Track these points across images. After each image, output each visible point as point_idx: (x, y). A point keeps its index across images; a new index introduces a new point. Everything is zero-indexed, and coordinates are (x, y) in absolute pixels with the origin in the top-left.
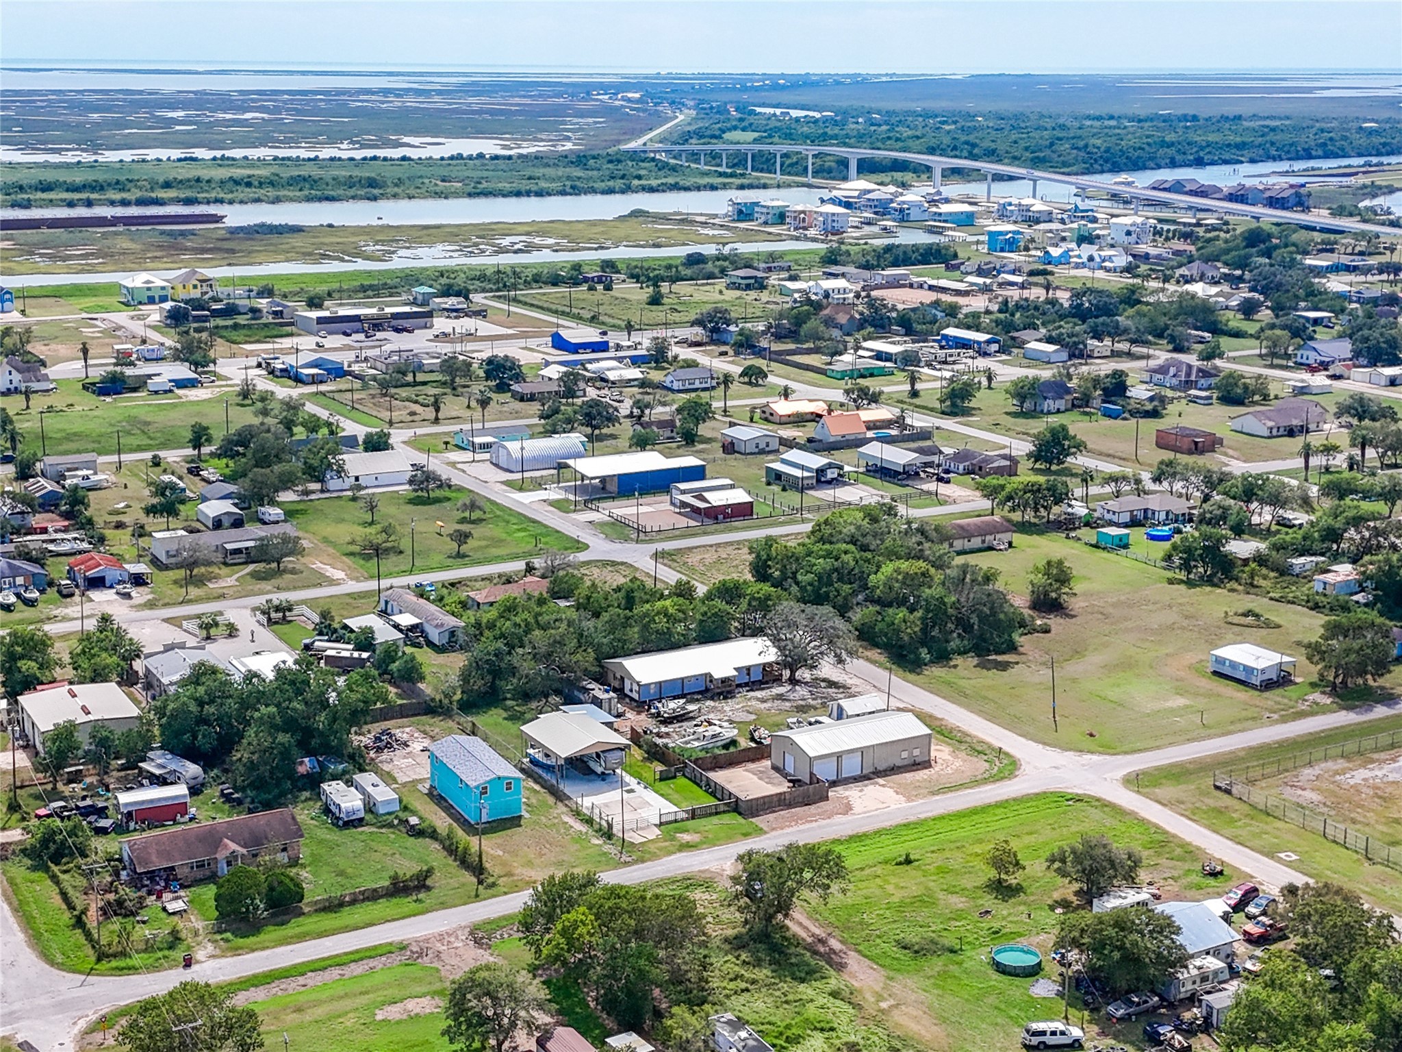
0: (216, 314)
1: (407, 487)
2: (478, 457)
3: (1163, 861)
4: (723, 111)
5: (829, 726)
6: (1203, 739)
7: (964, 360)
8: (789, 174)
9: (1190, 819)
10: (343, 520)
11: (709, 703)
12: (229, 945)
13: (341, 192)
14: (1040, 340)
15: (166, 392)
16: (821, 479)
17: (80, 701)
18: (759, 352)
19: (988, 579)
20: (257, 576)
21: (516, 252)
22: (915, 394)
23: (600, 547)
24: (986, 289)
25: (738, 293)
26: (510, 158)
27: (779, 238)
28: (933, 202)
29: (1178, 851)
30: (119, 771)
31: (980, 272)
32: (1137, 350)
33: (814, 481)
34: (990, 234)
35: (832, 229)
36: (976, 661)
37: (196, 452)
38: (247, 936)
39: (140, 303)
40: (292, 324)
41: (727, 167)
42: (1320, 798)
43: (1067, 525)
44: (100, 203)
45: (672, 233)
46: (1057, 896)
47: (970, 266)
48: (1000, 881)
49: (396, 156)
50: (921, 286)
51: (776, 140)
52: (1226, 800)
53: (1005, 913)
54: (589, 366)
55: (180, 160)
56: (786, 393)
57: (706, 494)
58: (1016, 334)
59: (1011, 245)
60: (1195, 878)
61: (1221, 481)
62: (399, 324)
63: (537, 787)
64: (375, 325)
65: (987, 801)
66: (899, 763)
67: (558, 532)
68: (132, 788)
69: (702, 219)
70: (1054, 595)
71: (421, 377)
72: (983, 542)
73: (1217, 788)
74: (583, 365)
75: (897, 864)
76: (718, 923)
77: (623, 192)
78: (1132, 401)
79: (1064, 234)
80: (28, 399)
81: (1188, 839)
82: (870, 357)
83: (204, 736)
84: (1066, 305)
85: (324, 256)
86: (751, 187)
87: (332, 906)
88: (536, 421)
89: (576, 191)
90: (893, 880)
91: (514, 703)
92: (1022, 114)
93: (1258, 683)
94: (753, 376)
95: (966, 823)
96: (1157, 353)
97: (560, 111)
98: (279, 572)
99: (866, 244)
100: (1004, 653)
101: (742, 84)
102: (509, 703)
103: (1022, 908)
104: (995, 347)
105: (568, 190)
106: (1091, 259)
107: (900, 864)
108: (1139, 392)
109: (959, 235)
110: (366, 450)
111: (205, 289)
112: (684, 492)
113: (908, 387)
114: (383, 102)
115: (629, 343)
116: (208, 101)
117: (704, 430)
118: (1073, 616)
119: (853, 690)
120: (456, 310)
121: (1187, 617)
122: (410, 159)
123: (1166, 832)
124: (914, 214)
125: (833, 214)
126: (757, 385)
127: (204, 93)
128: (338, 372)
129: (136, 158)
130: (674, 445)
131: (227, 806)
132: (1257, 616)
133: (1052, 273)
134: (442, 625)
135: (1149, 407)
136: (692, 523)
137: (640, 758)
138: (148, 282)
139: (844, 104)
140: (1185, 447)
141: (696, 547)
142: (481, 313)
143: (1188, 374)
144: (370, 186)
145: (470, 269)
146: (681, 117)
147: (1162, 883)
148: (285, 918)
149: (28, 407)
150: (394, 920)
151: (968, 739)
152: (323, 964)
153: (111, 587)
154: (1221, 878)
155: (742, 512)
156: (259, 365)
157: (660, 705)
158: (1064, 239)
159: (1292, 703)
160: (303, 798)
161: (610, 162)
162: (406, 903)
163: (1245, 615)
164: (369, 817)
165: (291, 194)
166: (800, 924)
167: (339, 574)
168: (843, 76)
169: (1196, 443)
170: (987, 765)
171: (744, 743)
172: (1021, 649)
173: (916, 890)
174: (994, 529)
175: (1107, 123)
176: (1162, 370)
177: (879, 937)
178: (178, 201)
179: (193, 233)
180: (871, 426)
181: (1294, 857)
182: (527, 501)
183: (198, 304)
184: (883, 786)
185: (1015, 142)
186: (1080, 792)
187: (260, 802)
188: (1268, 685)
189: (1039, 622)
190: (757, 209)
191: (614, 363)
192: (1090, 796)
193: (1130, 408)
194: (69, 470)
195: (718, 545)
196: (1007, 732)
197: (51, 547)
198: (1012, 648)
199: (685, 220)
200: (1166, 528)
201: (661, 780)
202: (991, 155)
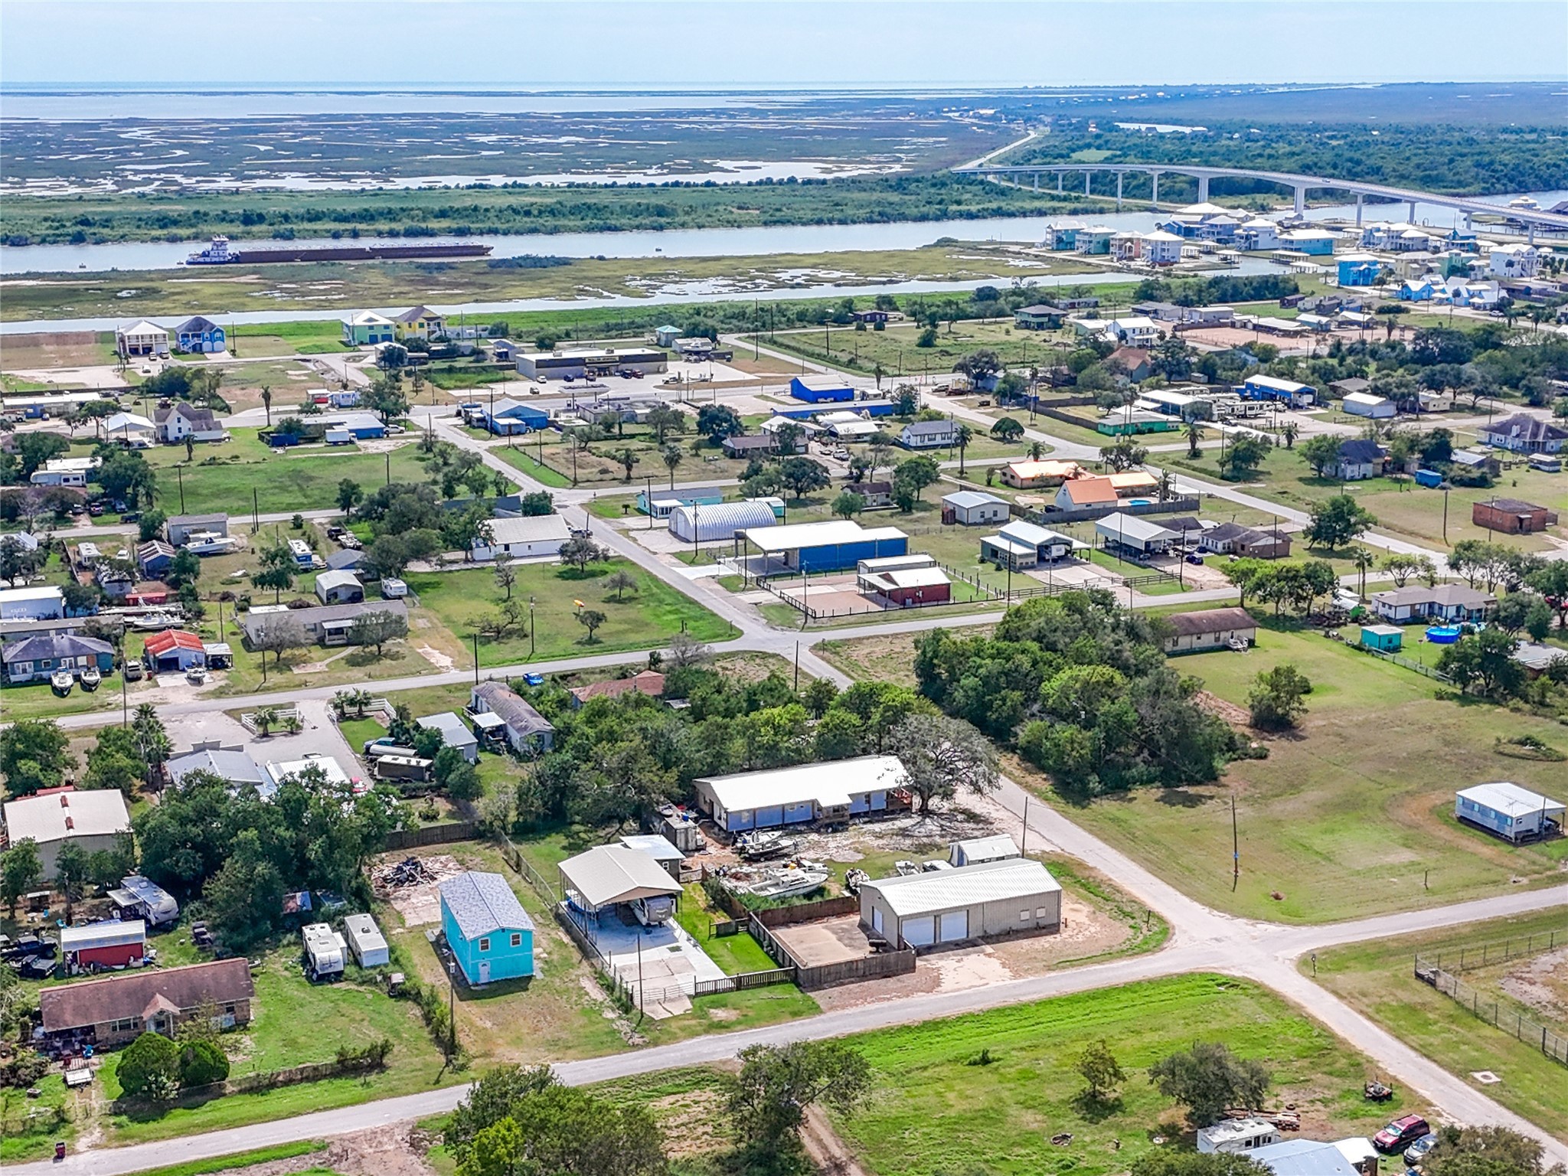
0: (435, 355)
1: (558, 558)
2: (656, 523)
3: (1318, 1077)
4: (1082, 127)
5: (947, 873)
6: (1420, 908)
7: (1268, 414)
8: (1134, 197)
9: (1370, 1018)
10: (477, 596)
11: (814, 837)
12: (121, 1131)
13: (624, 221)
14: (1364, 391)
15: (345, 443)
16: (1043, 556)
17: (67, 812)
18: (1024, 403)
19: (1186, 691)
20: (353, 662)
21: (792, 287)
22: (1195, 454)
23: (756, 635)
24: (1321, 330)
25: (1027, 333)
26: (824, 182)
27: (1099, 270)
28: (1287, 229)
29: (1342, 1063)
30: (94, 897)
31: (1320, 310)
32: (1483, 402)
33: (1035, 559)
34: (1342, 265)
35: (1163, 259)
36: (1160, 792)
37: (345, 513)
38: (147, 1121)
39: (362, 343)
40: (513, 367)
41: (1064, 188)
42: (1551, 996)
43: (1329, 621)
44: (367, 234)
45: (976, 265)
46: (1163, 1118)
47: (1309, 303)
48: (1094, 1095)
49: (700, 182)
50: (1244, 326)
51: (1130, 158)
52: (1427, 994)
53: (1087, 1139)
54: (820, 418)
55: (469, 187)
56: (1036, 452)
57: (893, 574)
58: (1337, 383)
59: (1367, 277)
60: (1353, 1103)
61: (1530, 570)
62: (628, 368)
63: (566, 939)
64: (600, 369)
65: (1114, 982)
66: (1016, 925)
67: (714, 615)
68: (96, 921)
69: (1016, 248)
70: (1280, 711)
71: (628, 429)
72: (1217, 639)
73: (1419, 976)
74: (814, 416)
75: (970, 1064)
76: (716, 1135)
77: (937, 219)
78: (1456, 466)
79: (1431, 265)
80: (190, 450)
81: (1360, 1047)
82: (1155, 410)
83: (187, 861)
84: (1409, 348)
85: (581, 292)
86: (1085, 212)
87: (259, 1087)
88: (735, 482)
89: (885, 218)
90: (960, 1085)
91: (582, 828)
92: (1428, 127)
93: (1512, 835)
94: (1007, 431)
95: (1078, 1011)
96: (1508, 407)
97: (900, 131)
98: (378, 657)
99: (1195, 276)
100: (1199, 783)
101: (1116, 99)
102: (576, 828)
103: (1113, 1134)
104: (1308, 399)
105: (876, 217)
106: (1457, 294)
107: (975, 1063)
108: (1467, 456)
109: (1310, 266)
110: (526, 514)
111: (432, 328)
112: (871, 570)
113: (1188, 446)
114: (711, 123)
115: (876, 392)
116: (529, 125)
117: (927, 494)
118: (1303, 738)
119: (997, 825)
120: (697, 353)
121: (1447, 743)
122: (714, 185)
123: (1332, 1036)
124: (1263, 241)
125: (1164, 243)
126: (1011, 441)
127: (526, 116)
128: (541, 423)
129: (424, 186)
130: (887, 512)
131: (195, 949)
132: (1537, 744)
133: (1406, 311)
134: (526, 728)
135: (1476, 474)
136: (874, 607)
137: (702, 904)
138: (370, 320)
139: (1223, 118)
140: (1508, 524)
141: (868, 638)
142: (726, 357)
143: (1535, 435)
144: (659, 215)
145: (731, 306)
146: (1033, 135)
147: (1307, 1107)
148: (199, 1099)
149: (190, 459)
150: (325, 1109)
151: (1118, 897)
152: (217, 1164)
153: (184, 671)
154: (1387, 1104)
155: (937, 595)
156: (459, 414)
157: (748, 838)
158: (1430, 271)
159: (1549, 864)
160: (285, 942)
161: (934, 185)
162: (351, 1086)
163: (1522, 743)
164: (351, 970)
165: (571, 224)
166: (819, 1141)
167: (446, 661)
168: (1235, 87)
169: (1521, 520)
170: (1131, 932)
171: (836, 891)
172: (1222, 779)
173: (982, 1101)
174: (1232, 624)
175: (1528, 137)
176: (1504, 429)
177: (914, 1165)
178: (450, 231)
179: (451, 267)
180: (1125, 492)
181: (1495, 1079)
182: (692, 578)
183: (416, 345)
184: (989, 955)
185: (1408, 159)
186: (1237, 973)
187: (231, 946)
188: (1526, 838)
189: (1254, 745)
190: (1078, 237)
191: (851, 415)
192: (1249, 981)
193: (1452, 474)
194: (195, 532)
195: (895, 636)
196: (1170, 890)
197: (139, 621)
198: (1211, 777)
199: (997, 250)
200: (1454, 627)
201: (718, 935)
202: (1376, 174)
